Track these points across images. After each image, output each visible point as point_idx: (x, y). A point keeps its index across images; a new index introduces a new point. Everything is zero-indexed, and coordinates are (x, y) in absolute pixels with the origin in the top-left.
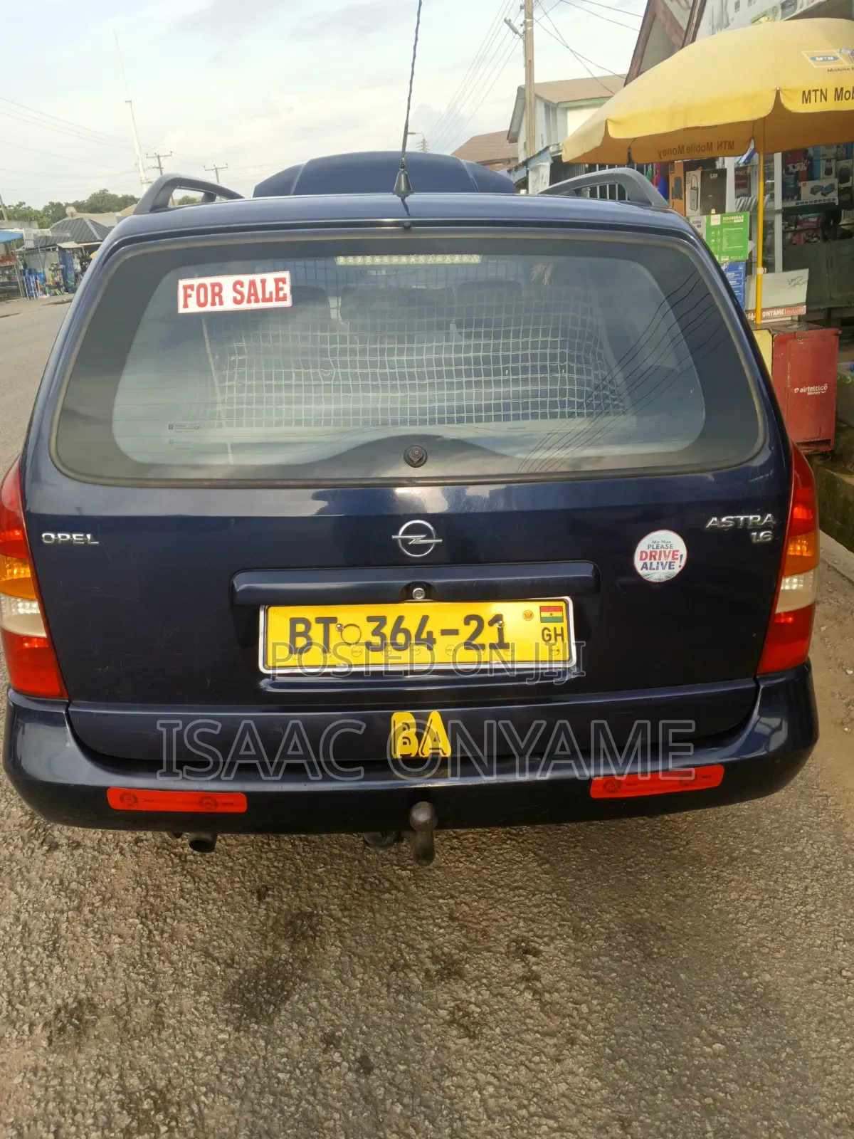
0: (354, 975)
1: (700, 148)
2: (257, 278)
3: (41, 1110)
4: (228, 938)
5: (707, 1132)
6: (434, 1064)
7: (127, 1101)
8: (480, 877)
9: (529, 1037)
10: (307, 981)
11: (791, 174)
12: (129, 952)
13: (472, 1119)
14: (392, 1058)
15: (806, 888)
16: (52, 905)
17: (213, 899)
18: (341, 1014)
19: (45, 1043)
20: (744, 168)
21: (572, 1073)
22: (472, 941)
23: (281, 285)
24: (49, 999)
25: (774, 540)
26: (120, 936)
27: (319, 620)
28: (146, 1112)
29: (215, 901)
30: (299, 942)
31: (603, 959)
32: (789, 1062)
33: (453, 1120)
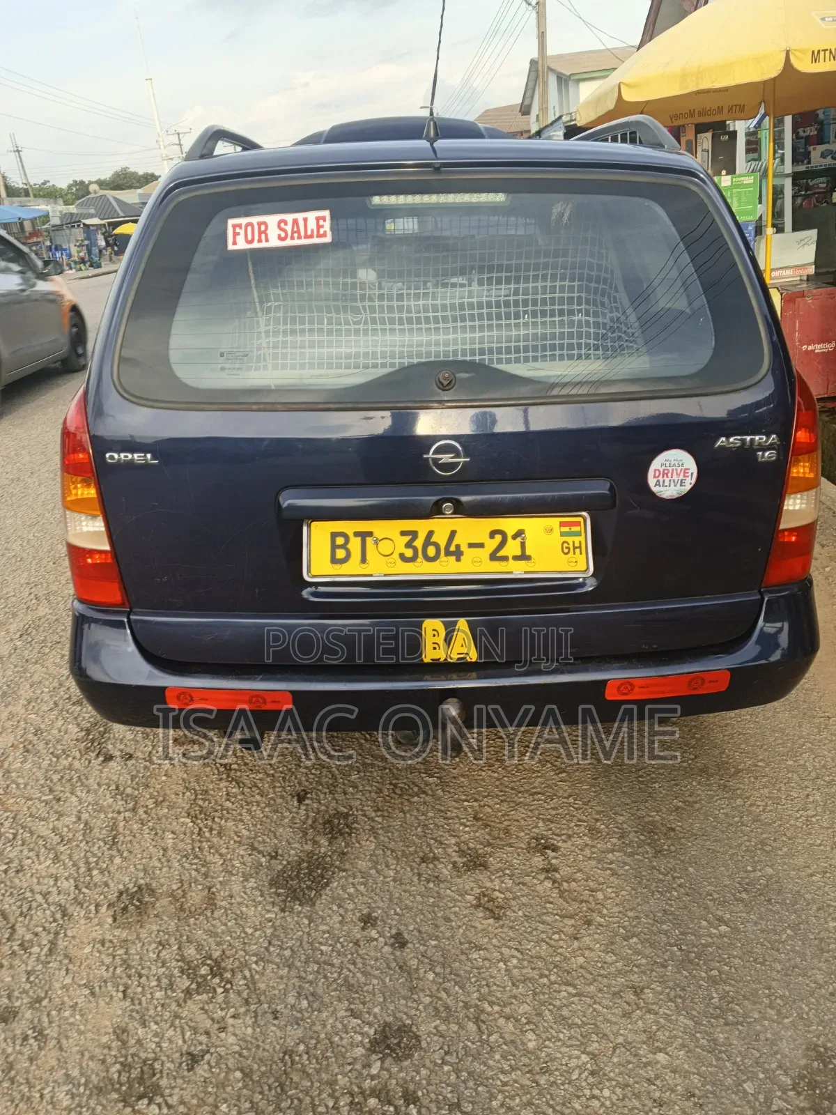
0: (387, 866)
1: (710, 112)
2: (300, 216)
3: (110, 974)
4: (271, 835)
5: (713, 998)
6: (462, 940)
7: (186, 967)
8: (501, 784)
9: (549, 919)
10: (345, 870)
11: (802, 138)
12: (181, 846)
13: (498, 986)
14: (424, 935)
15: (808, 796)
16: (110, 806)
18: (376, 898)
19: (110, 920)
20: (755, 133)
21: (589, 948)
22: (495, 838)
23: (321, 222)
24: (112, 885)
25: (778, 459)
26: (173, 833)
27: (357, 534)
28: (204, 976)
29: (258, 803)
30: (336, 838)
31: (617, 854)
32: (790, 942)
33: (480, 986)
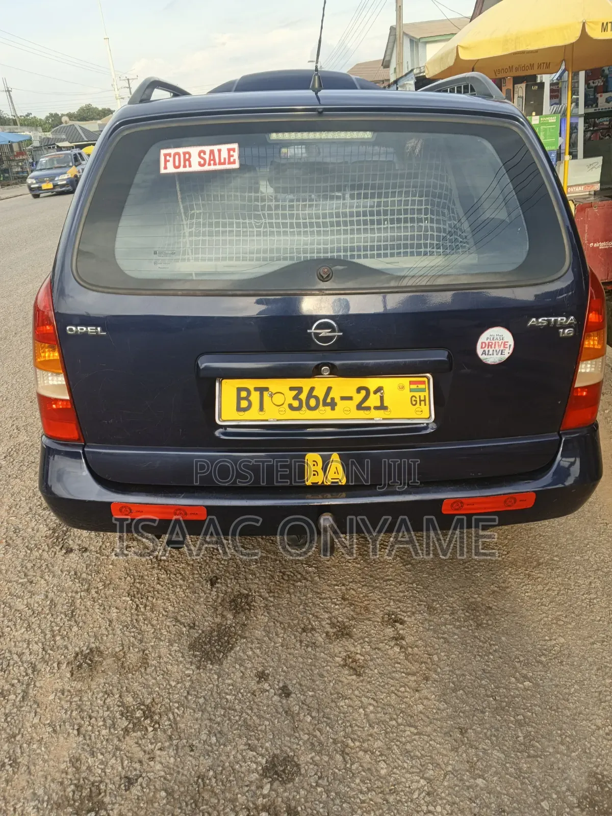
0: (277, 635)
1: (524, 68)
2: (215, 148)
3: (68, 716)
4: (191, 610)
5: (519, 737)
6: (332, 692)
7: (125, 711)
8: (363, 572)
9: (397, 676)
10: (245, 638)
11: (592, 87)
12: (123, 618)
13: (359, 727)
14: (304, 688)
15: (591, 583)
16: (70, 588)
17: (180, 585)
18: (269, 659)
19: (68, 675)
20: (557, 84)
21: (427, 698)
22: (358, 614)
23: (232, 153)
24: (70, 648)
25: (575, 334)
26: (117, 608)
27: (256, 389)
28: (138, 718)
30: (239, 613)
31: (448, 626)
32: (576, 694)
33: (346, 727)
